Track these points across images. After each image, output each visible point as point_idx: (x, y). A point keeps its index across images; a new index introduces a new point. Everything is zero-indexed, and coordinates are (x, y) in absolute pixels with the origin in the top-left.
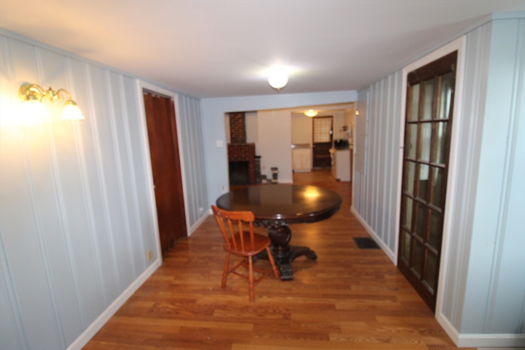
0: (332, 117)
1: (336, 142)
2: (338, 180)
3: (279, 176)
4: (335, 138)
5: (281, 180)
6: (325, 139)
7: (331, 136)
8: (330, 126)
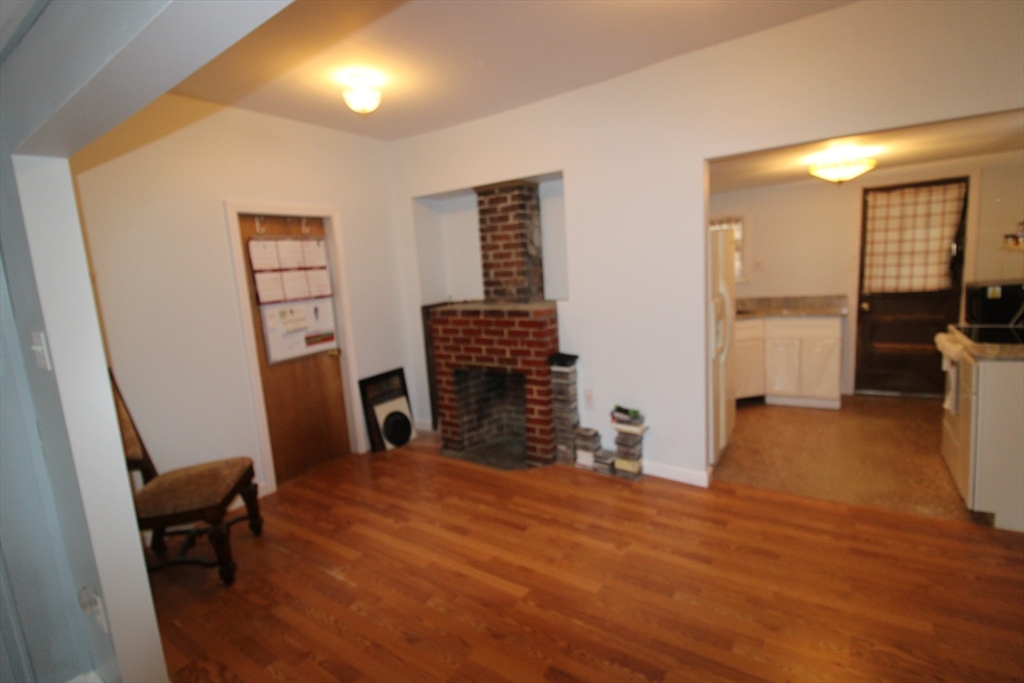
0: (964, 181)
1: (978, 293)
2: (983, 519)
3: (647, 446)
4: (969, 276)
5: (653, 464)
6: (926, 275)
7: (956, 264)
8: (952, 219)
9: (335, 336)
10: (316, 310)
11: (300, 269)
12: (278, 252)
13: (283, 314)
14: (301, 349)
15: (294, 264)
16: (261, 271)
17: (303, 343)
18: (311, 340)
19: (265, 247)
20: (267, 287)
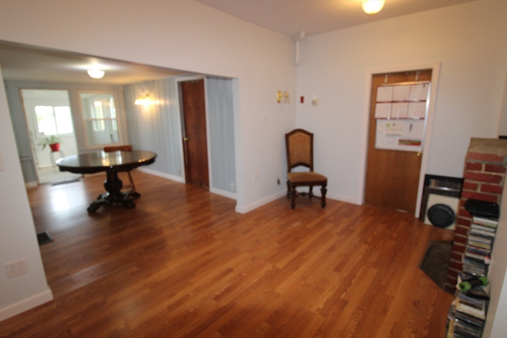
9: (422, 144)
10: (411, 126)
11: (405, 101)
12: (393, 92)
13: (388, 125)
14: (395, 146)
15: (402, 99)
16: (380, 102)
17: (397, 142)
18: (402, 142)
19: (386, 90)
20: (381, 111)
